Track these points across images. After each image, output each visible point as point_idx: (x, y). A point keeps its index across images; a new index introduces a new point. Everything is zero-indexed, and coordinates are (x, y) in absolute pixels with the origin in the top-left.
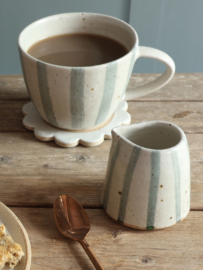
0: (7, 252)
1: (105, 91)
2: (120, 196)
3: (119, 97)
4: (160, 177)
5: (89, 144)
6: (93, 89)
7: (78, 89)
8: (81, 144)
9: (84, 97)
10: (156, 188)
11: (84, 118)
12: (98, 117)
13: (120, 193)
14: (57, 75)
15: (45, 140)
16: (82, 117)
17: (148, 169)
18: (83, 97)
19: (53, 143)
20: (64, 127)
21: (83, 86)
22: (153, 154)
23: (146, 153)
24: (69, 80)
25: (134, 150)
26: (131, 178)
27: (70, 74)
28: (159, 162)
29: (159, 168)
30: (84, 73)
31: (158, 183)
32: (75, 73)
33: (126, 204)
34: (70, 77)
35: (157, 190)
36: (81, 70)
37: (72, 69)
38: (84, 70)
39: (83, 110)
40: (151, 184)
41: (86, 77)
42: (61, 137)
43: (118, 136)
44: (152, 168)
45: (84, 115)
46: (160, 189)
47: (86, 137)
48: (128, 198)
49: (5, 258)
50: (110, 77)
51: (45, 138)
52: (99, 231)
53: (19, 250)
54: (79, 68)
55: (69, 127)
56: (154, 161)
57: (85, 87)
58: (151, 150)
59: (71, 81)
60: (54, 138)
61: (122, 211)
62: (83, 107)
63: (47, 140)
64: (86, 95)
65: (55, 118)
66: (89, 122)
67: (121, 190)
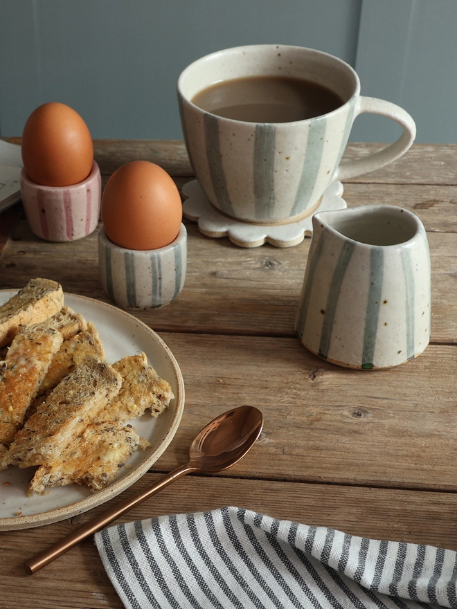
0: (149, 393)
1: (307, 162)
2: (322, 317)
3: (328, 172)
4: (383, 288)
5: (280, 243)
6: (288, 158)
7: (265, 158)
8: (269, 244)
9: (275, 169)
10: (376, 305)
11: (274, 203)
12: (296, 202)
13: (323, 312)
14: (234, 135)
15: (214, 236)
16: (272, 200)
17: (365, 275)
18: (273, 170)
19: (227, 241)
20: (244, 217)
21: (273, 152)
22: (373, 252)
23: (363, 251)
24: (252, 144)
25: (345, 246)
26: (340, 288)
27: (254, 134)
28: (381, 264)
29: (382, 274)
30: (275, 132)
31: (380, 296)
32: (261, 133)
33: (331, 329)
34: (253, 139)
35: (378, 308)
36: (270, 127)
37: (257, 126)
38: (275, 128)
39: (273, 190)
40: (369, 298)
41: (278, 138)
42: (239, 232)
43: (322, 226)
44: (372, 274)
45: (274, 199)
46: (383, 307)
47: (276, 233)
48: (335, 320)
49: (145, 401)
50: (315, 141)
51: (215, 233)
52: (289, 369)
53: (167, 390)
54: (267, 124)
55: (252, 218)
56: (376, 264)
57: (277, 154)
58: (370, 246)
59: (255, 144)
60: (227, 232)
61: (325, 339)
62: (273, 186)
63: (217, 236)
64: (277, 167)
65: (230, 203)
66: (282, 210)
67: (324, 308)
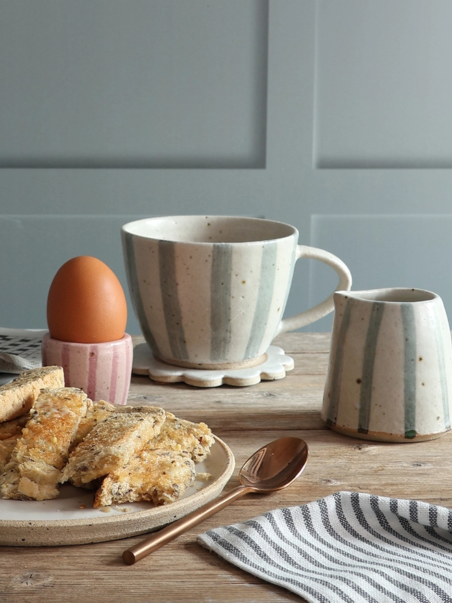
1: (261, 288)
3: (278, 310)
5: (240, 381)
6: (244, 282)
7: (222, 281)
8: (227, 383)
9: (232, 295)
11: (230, 337)
14: (191, 257)
15: (169, 380)
16: (229, 333)
18: (230, 295)
19: (183, 384)
20: (198, 360)
21: (230, 274)
24: (209, 265)
27: (211, 254)
30: (231, 251)
32: (218, 252)
34: (210, 260)
36: (227, 246)
37: (214, 245)
38: (232, 248)
39: (229, 320)
41: (235, 258)
45: (230, 332)
47: (233, 373)
50: (268, 265)
51: (170, 377)
54: (223, 243)
55: (207, 359)
57: (233, 276)
59: (213, 266)
60: (182, 376)
62: (230, 316)
63: (172, 380)
64: (234, 292)
65: (185, 342)
66: (238, 348)
